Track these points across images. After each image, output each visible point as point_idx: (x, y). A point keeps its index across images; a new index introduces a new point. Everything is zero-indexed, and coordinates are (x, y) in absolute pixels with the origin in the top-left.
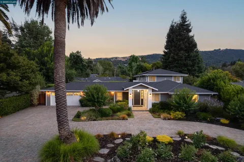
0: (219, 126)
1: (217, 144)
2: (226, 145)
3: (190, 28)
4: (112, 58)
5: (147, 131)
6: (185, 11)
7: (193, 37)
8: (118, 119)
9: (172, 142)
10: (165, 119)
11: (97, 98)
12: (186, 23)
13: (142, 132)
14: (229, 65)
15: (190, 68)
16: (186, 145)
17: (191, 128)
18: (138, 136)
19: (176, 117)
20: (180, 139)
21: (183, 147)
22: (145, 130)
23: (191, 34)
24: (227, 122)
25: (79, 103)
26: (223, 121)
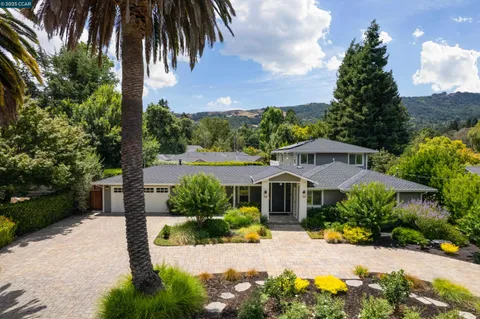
0: (438, 258)
1: (433, 296)
2: (451, 298)
3: (385, 56)
4: (229, 113)
5: (297, 267)
6: (377, 23)
7: (390, 74)
8: (241, 242)
9: (346, 289)
10: (332, 242)
11: (201, 201)
12: (377, 47)
13: (287, 273)
14: (464, 126)
15: (384, 136)
16: (371, 297)
17: (383, 260)
18: (280, 279)
19: (354, 238)
20: (361, 283)
21: (365, 301)
22: (294, 263)
23: (386, 69)
24: (454, 249)
25: (165, 207)
26: (447, 246)
